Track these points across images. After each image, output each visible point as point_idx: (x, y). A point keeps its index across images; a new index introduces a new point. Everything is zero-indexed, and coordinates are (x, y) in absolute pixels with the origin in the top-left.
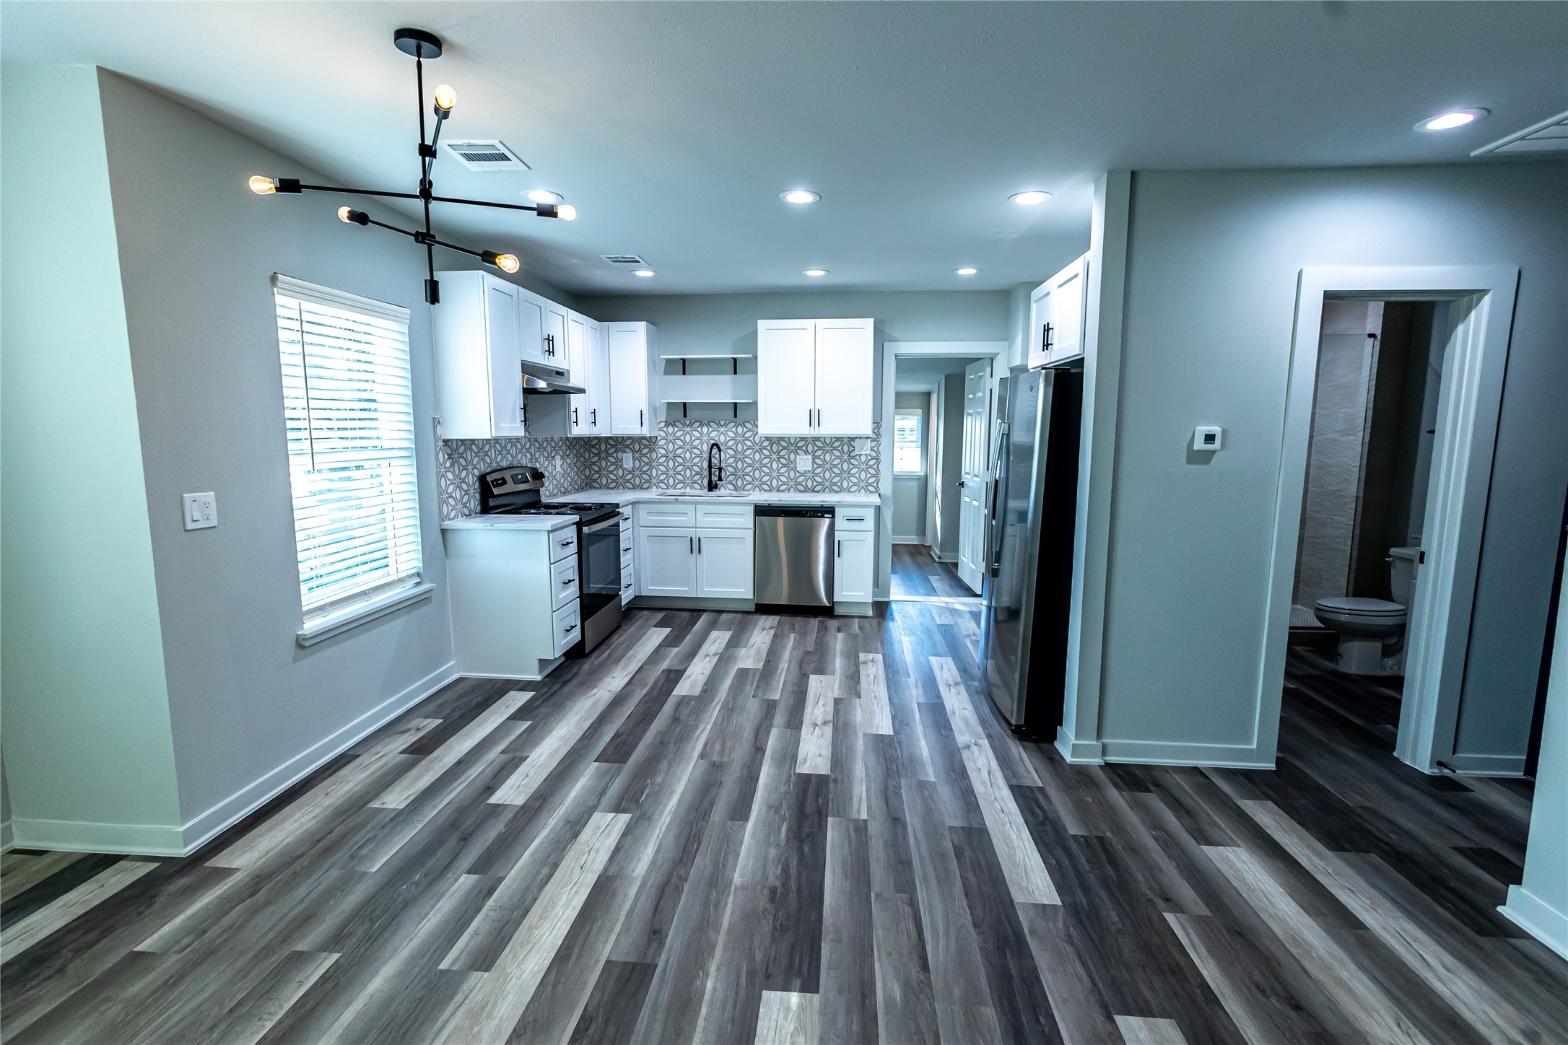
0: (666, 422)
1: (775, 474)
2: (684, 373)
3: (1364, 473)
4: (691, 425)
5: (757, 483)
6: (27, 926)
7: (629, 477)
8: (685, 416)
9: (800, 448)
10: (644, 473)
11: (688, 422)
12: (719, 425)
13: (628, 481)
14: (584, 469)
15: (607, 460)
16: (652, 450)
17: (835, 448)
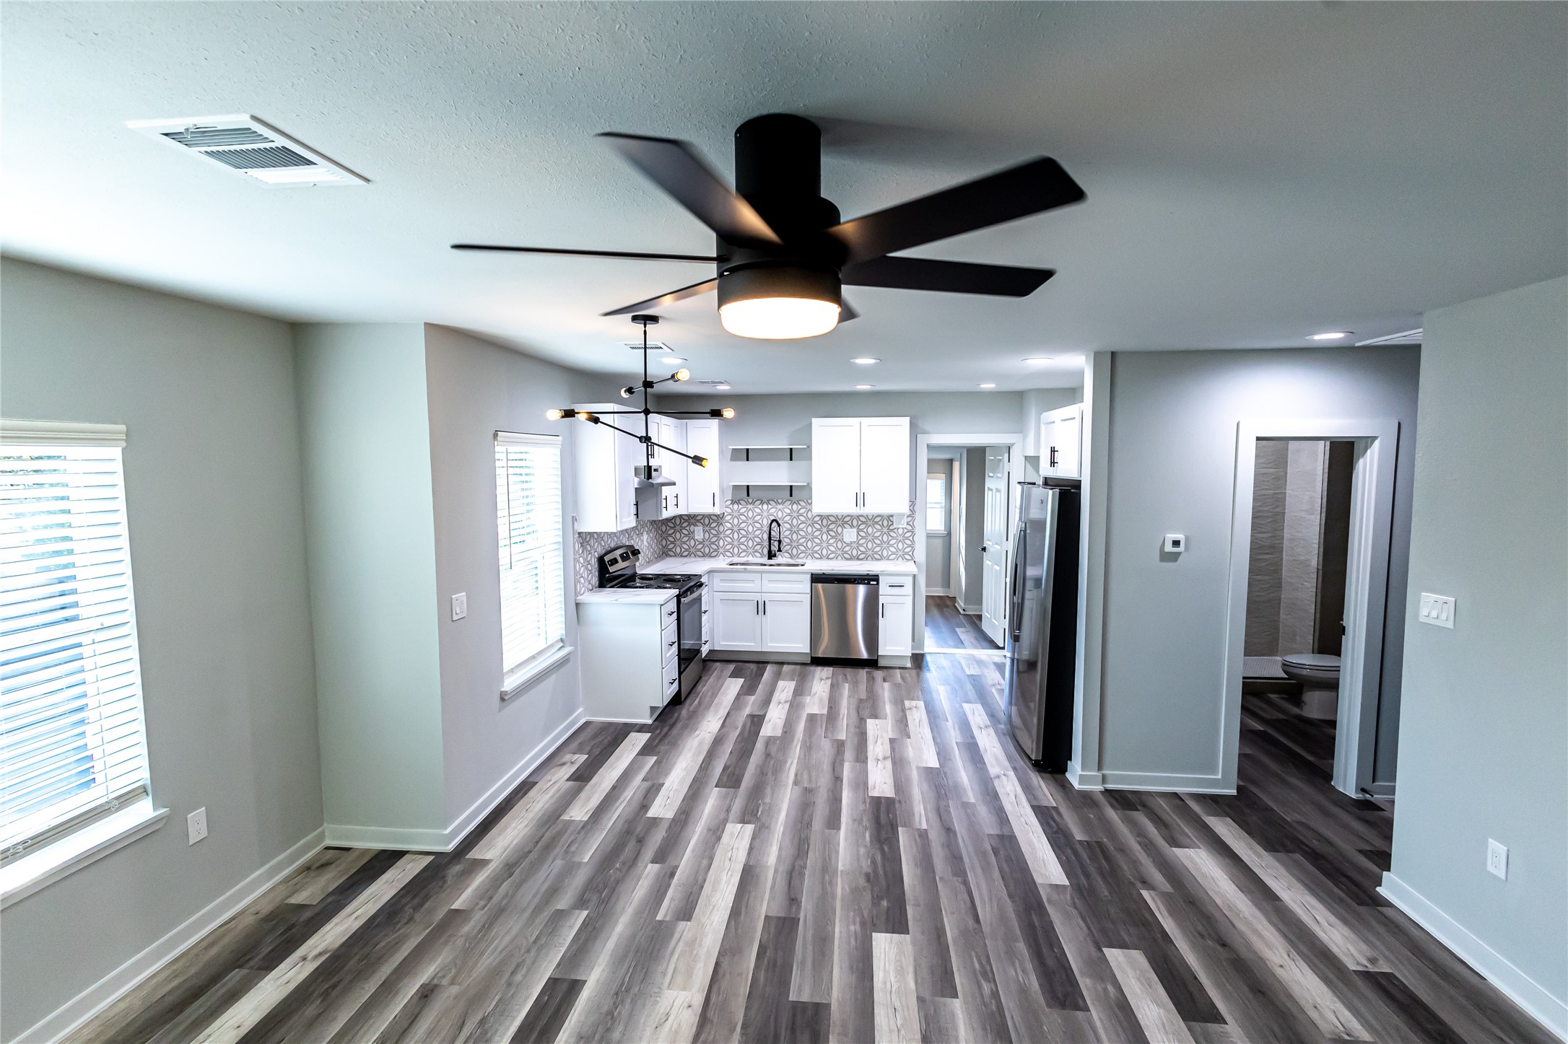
0: (732, 500)
1: (824, 545)
2: (748, 460)
3: (1322, 550)
4: (753, 503)
5: (809, 552)
6: (371, 894)
7: (700, 546)
8: (748, 495)
9: (846, 523)
10: (713, 543)
11: (750, 501)
12: (777, 503)
13: (699, 550)
14: (662, 540)
15: (681, 532)
16: (719, 524)
17: (877, 523)
